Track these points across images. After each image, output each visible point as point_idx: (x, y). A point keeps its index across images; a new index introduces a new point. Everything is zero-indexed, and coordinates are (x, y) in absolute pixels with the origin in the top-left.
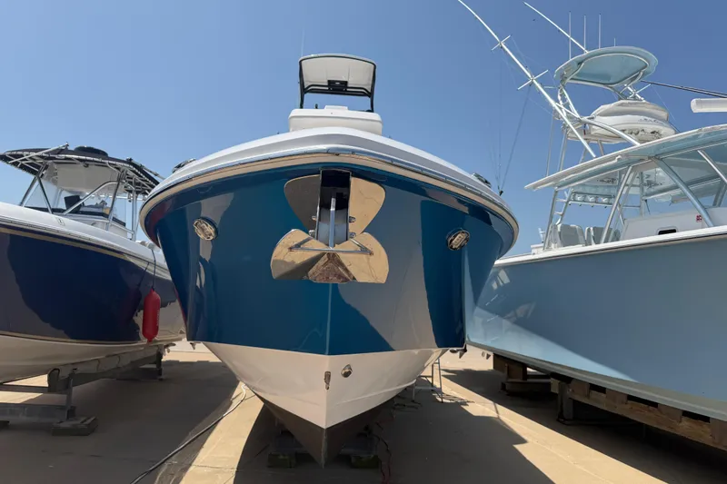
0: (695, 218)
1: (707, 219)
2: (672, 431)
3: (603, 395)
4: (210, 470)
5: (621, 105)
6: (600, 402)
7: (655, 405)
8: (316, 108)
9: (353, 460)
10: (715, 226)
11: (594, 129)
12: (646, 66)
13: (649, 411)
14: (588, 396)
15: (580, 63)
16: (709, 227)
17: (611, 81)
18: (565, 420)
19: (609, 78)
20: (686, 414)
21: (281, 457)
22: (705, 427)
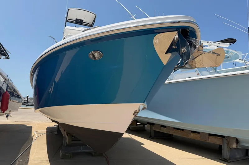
0: (197, 74)
1: (201, 74)
2: (188, 137)
3: (166, 128)
4: (38, 162)
6: (164, 130)
7: (182, 130)
8: (75, 27)
9: (93, 154)
10: (202, 76)
13: (181, 132)
14: (160, 129)
16: (201, 76)
18: (152, 137)
20: (193, 132)
21: (67, 154)
22: (198, 135)
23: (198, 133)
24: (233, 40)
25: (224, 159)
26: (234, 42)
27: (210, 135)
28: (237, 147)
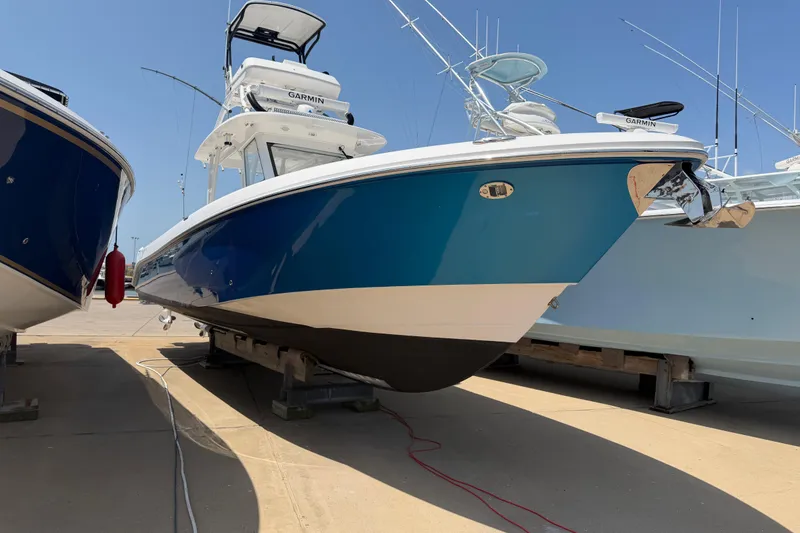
4: (237, 429)
5: (530, 105)
8: (273, 60)
11: (507, 123)
12: (538, 73)
13: (552, 349)
15: (494, 61)
17: (508, 80)
19: (506, 77)
22: (598, 355)
23: (598, 349)
24: (676, 107)
25: (660, 407)
26: (678, 111)
27: (628, 353)
28: (690, 378)
